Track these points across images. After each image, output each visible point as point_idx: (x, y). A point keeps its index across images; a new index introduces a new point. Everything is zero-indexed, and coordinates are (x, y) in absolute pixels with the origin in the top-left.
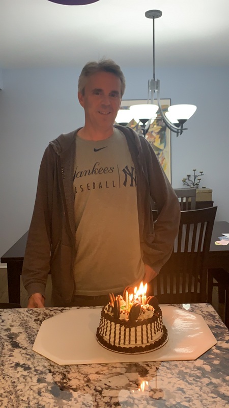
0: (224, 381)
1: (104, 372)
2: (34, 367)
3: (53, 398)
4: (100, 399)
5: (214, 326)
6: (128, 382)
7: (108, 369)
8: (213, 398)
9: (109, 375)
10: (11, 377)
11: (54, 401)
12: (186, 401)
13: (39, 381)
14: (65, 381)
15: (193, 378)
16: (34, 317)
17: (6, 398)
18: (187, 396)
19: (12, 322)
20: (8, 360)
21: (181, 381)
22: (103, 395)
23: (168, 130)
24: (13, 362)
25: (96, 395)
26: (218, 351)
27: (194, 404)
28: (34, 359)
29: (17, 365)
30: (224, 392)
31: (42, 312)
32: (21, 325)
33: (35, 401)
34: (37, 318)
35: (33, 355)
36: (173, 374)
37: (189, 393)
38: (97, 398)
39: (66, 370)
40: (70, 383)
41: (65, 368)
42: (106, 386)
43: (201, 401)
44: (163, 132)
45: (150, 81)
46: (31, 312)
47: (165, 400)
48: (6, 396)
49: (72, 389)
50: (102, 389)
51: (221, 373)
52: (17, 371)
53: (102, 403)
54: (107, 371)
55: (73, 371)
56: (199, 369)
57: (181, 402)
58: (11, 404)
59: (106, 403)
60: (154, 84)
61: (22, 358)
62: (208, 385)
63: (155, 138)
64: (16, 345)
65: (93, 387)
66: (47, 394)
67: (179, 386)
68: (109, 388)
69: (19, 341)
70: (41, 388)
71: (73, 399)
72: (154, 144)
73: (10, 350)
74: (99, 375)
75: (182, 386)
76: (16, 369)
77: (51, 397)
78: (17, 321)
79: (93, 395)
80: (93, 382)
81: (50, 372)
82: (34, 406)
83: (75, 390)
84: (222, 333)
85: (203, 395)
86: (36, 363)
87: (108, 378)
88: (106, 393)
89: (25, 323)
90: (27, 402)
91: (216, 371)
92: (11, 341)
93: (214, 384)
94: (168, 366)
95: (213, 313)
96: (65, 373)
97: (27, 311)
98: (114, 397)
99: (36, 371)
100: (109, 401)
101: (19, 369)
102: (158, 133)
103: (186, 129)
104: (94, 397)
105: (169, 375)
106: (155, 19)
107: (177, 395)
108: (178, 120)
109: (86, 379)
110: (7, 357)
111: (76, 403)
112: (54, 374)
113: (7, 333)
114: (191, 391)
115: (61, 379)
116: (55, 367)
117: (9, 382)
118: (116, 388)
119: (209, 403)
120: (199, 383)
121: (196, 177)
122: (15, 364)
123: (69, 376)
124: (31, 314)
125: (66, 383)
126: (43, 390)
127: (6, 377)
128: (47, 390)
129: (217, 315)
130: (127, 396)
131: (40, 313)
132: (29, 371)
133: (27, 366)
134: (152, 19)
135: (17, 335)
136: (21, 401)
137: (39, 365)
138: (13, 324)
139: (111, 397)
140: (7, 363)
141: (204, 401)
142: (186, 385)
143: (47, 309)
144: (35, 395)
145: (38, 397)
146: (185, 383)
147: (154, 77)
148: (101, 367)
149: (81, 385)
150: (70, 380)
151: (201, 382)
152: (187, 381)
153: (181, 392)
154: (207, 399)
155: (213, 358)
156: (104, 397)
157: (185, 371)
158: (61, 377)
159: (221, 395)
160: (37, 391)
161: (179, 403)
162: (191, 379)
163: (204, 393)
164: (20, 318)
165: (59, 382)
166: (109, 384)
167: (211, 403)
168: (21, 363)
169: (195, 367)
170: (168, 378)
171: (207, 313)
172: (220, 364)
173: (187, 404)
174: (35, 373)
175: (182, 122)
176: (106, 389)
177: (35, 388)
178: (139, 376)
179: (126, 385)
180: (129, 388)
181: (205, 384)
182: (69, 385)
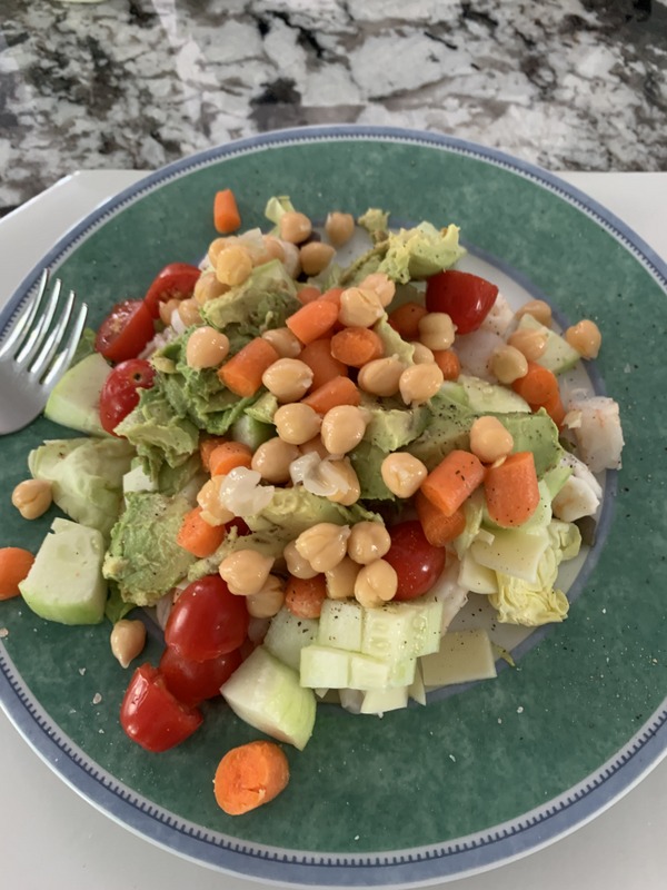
6: (352, 57)
14: (639, 67)
21: (119, 56)
42: (446, 37)
50: (463, 26)
55: (620, 124)
65: (504, 35)
68: (435, 30)
74: (490, 93)
80: (508, 60)
83: (575, 23)
109: (547, 76)
118: (406, 29)
125: (628, 58)
142: (111, 36)
149: (556, 43)
151: (41, 50)
152: (98, 54)
176: (444, 26)
178: (296, 89)
179: (361, 43)
180: (351, 30)
181: (33, 39)
182: (609, 45)
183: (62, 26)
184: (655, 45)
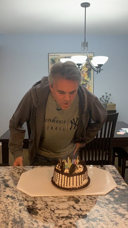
0: (121, 206)
1: (56, 201)
2: (17, 198)
3: (27, 214)
4: (53, 215)
5: (116, 177)
6: (69, 206)
7: (58, 199)
8: (115, 215)
9: (58, 203)
10: (5, 203)
11: (28, 215)
12: (100, 216)
13: (20, 205)
14: (34, 205)
15: (104, 204)
16: (17, 171)
17: (2, 214)
18: (101, 214)
19: (5, 173)
20: (3, 193)
21: (98, 206)
22: (55, 213)
23: (92, 70)
24: (6, 195)
25: (51, 213)
26: (118, 191)
27: (104, 218)
28: (17, 193)
29: (8, 196)
30: (120, 212)
31: (21, 168)
32: (10, 175)
33: (18, 215)
34: (19, 172)
35: (17, 191)
36: (93, 202)
37: (102, 212)
38: (52, 214)
39: (34, 199)
40: (37, 206)
41: (34, 198)
42: (57, 208)
43: (108, 217)
44: (89, 72)
45: (83, 42)
46: (15, 168)
47: (88, 216)
48: (2, 213)
49: (38, 209)
50: (54, 210)
51: (119, 202)
52: (8, 200)
53: (54, 217)
54: (57, 200)
55: (39, 200)
56: (107, 199)
57: (97, 217)
58: (5, 217)
59: (56, 217)
60: (85, 44)
61: (10, 193)
62: (112, 208)
63: (85, 75)
64: (7, 186)
65: (49, 209)
66: (24, 212)
67: (96, 209)
68: (58, 209)
69: (9, 184)
70: (21, 209)
71: (38, 215)
72: (84, 78)
73: (4, 188)
74: (53, 202)
75: (98, 209)
76: (7, 198)
77: (26, 213)
78: (8, 173)
79: (49, 212)
80: (50, 206)
81: (26, 200)
82: (17, 218)
83: (40, 210)
84: (120, 181)
85: (109, 213)
86: (18, 195)
87: (57, 204)
88: (57, 212)
89: (12, 174)
90: (14, 216)
91: (116, 201)
92: (4, 184)
93: (116, 207)
94: (90, 198)
95: (115, 170)
96: (34, 201)
97: (13, 168)
98: (61, 214)
99: (18, 199)
100: (58, 216)
101: (9, 198)
102: (87, 72)
103: (102, 70)
104: (50, 214)
105: (91, 203)
106: (86, 8)
107: (95, 213)
108: (98, 65)
109: (45, 204)
110: (2, 192)
111: (40, 217)
112: (28, 201)
113: (2, 179)
114: (103, 211)
115: (32, 204)
116: (29, 198)
117: (4, 205)
118: (62, 209)
119: (112, 217)
120: (107, 207)
121: (107, 97)
122: (6, 196)
123: (36, 202)
124: (15, 169)
125: (35, 206)
126: (22, 210)
127: (2, 203)
128: (24, 210)
129: (118, 171)
130: (68, 213)
131: (20, 169)
132: (14, 200)
133: (13, 197)
134: (85, 8)
135: (7, 181)
136: (10, 216)
137: (20, 197)
138: (5, 174)
139: (59, 214)
140: (2, 195)
141: (110, 217)
142: (100, 208)
143: (24, 167)
144: (18, 212)
145: (19, 213)
146: (99, 207)
147: (85, 41)
148: (54, 198)
149: (43, 207)
150: (37, 205)
151: (108, 207)
152: (101, 206)
153: (97, 212)
154: (111, 216)
155: (115, 194)
156: (55, 214)
157: (99, 201)
158: (32, 203)
159: (119, 213)
160: (19, 210)
161: (96, 217)
162: (103, 205)
163: (110, 212)
164: (10, 172)
165: (31, 206)
166: (58, 207)
167: (113, 217)
168: (10, 195)
169: (105, 198)
170: (90, 204)
171: (112, 170)
172: (118, 197)
173: (100, 218)
174: (18, 201)
175: (100, 66)
176: (57, 209)
177: (18, 209)
178: (75, 203)
179: (68, 208)
180: (69, 209)
181: (110, 208)
182: (37, 207)
183: (107, 210)
184: (31, 208)
